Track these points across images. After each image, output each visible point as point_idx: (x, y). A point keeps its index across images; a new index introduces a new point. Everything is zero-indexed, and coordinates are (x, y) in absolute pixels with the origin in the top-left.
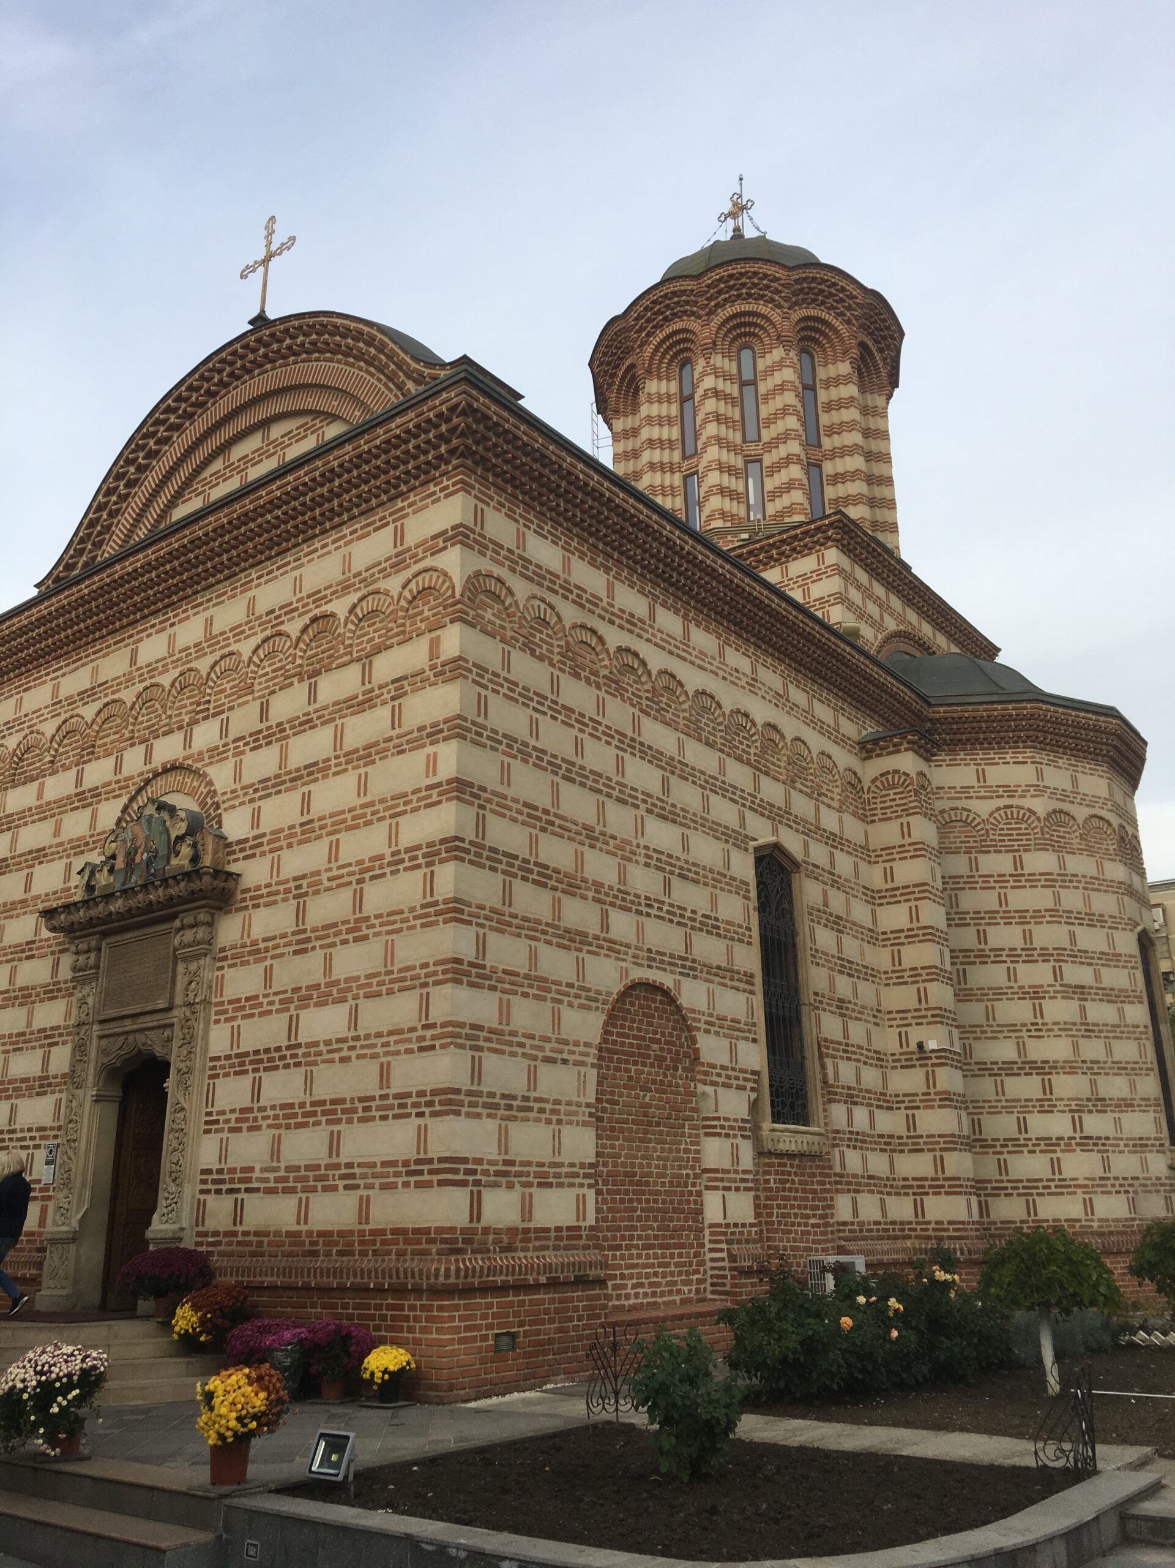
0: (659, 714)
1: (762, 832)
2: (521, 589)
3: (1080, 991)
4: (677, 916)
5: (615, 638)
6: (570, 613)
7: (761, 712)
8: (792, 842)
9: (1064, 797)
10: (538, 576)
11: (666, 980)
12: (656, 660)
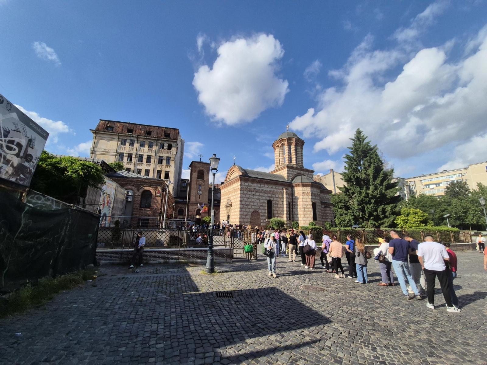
0: (258, 192)
1: (268, 199)
2: (245, 187)
3: (304, 208)
4: (259, 206)
5: (253, 188)
6: (249, 187)
7: (268, 189)
8: (272, 199)
9: (305, 191)
10: (246, 186)
11: (257, 210)
12: (257, 188)
